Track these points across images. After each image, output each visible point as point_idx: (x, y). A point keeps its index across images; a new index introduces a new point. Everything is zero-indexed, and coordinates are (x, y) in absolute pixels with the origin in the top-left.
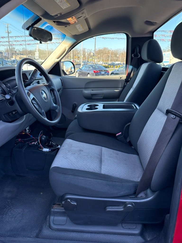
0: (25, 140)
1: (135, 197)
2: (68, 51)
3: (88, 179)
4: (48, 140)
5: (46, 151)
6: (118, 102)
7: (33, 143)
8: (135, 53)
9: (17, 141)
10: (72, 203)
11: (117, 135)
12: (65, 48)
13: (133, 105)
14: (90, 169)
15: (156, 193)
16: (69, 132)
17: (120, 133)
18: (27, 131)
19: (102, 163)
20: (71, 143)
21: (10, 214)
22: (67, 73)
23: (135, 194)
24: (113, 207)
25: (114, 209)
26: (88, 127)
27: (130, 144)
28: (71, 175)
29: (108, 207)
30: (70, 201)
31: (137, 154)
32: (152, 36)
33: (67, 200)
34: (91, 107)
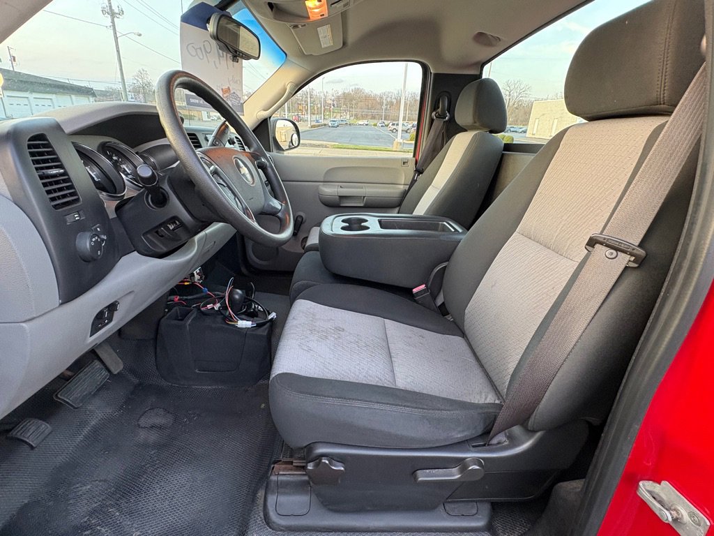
0: (189, 297)
1: (484, 445)
2: (290, 93)
3: (376, 406)
4: (247, 301)
5: (244, 327)
6: (398, 213)
7: (209, 306)
8: (439, 110)
9: (171, 301)
10: (333, 468)
11: (415, 290)
12: (284, 86)
13: (445, 223)
14: (370, 376)
15: (538, 435)
16: (300, 283)
17: (423, 287)
18: (197, 277)
19: (393, 359)
20: (312, 310)
21: (158, 491)
22: (284, 145)
23: (485, 436)
24: (434, 471)
25: (435, 477)
26: (349, 271)
27: (443, 310)
28: (333, 398)
29: (419, 472)
30: (327, 462)
31: (463, 334)
32: (478, 73)
33: (321, 460)
34: (351, 225)
